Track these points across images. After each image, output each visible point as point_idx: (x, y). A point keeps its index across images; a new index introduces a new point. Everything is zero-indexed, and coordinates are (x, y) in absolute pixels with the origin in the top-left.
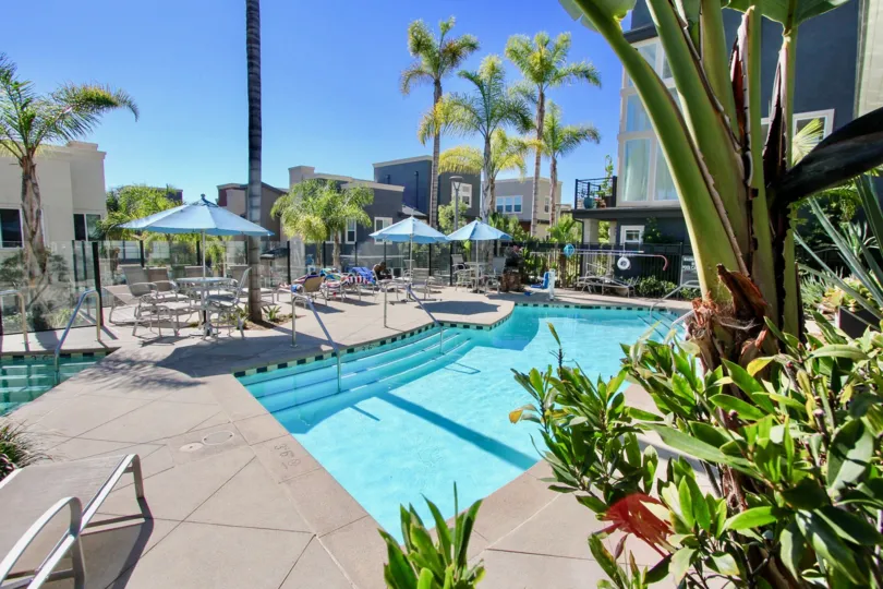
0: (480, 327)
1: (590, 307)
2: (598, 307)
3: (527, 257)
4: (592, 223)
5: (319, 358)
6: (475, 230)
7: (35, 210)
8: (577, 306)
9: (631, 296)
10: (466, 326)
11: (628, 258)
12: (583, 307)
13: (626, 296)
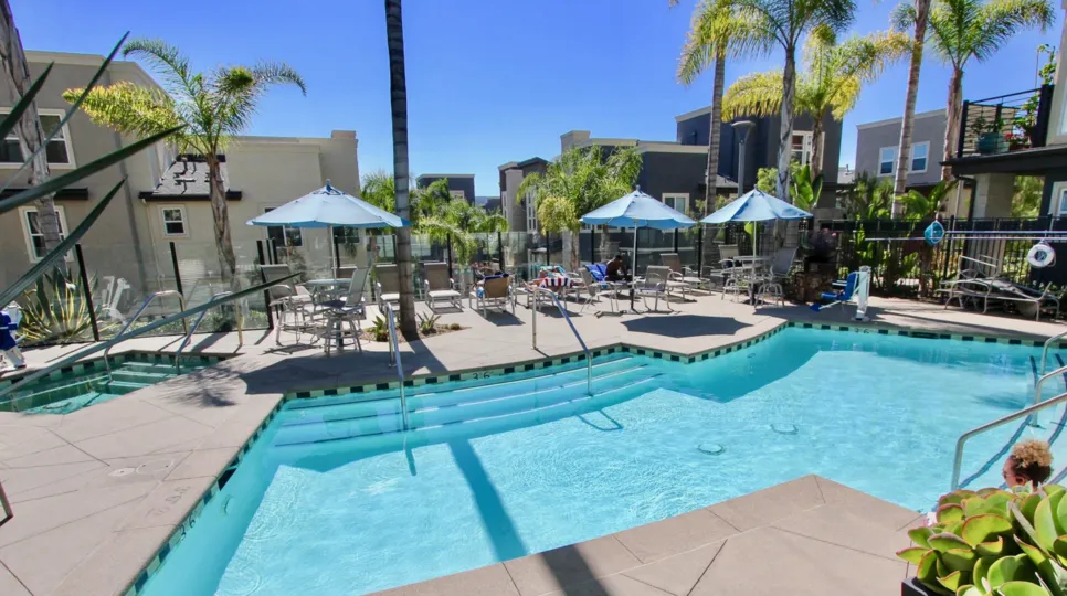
0: (675, 358)
1: (931, 335)
2: (946, 335)
3: (863, 246)
4: (992, 182)
5: (409, 384)
6: (746, 205)
7: (221, 209)
8: (903, 332)
9: (1045, 317)
10: (658, 354)
11: (1052, 245)
12: (917, 334)
13: (1032, 318)
